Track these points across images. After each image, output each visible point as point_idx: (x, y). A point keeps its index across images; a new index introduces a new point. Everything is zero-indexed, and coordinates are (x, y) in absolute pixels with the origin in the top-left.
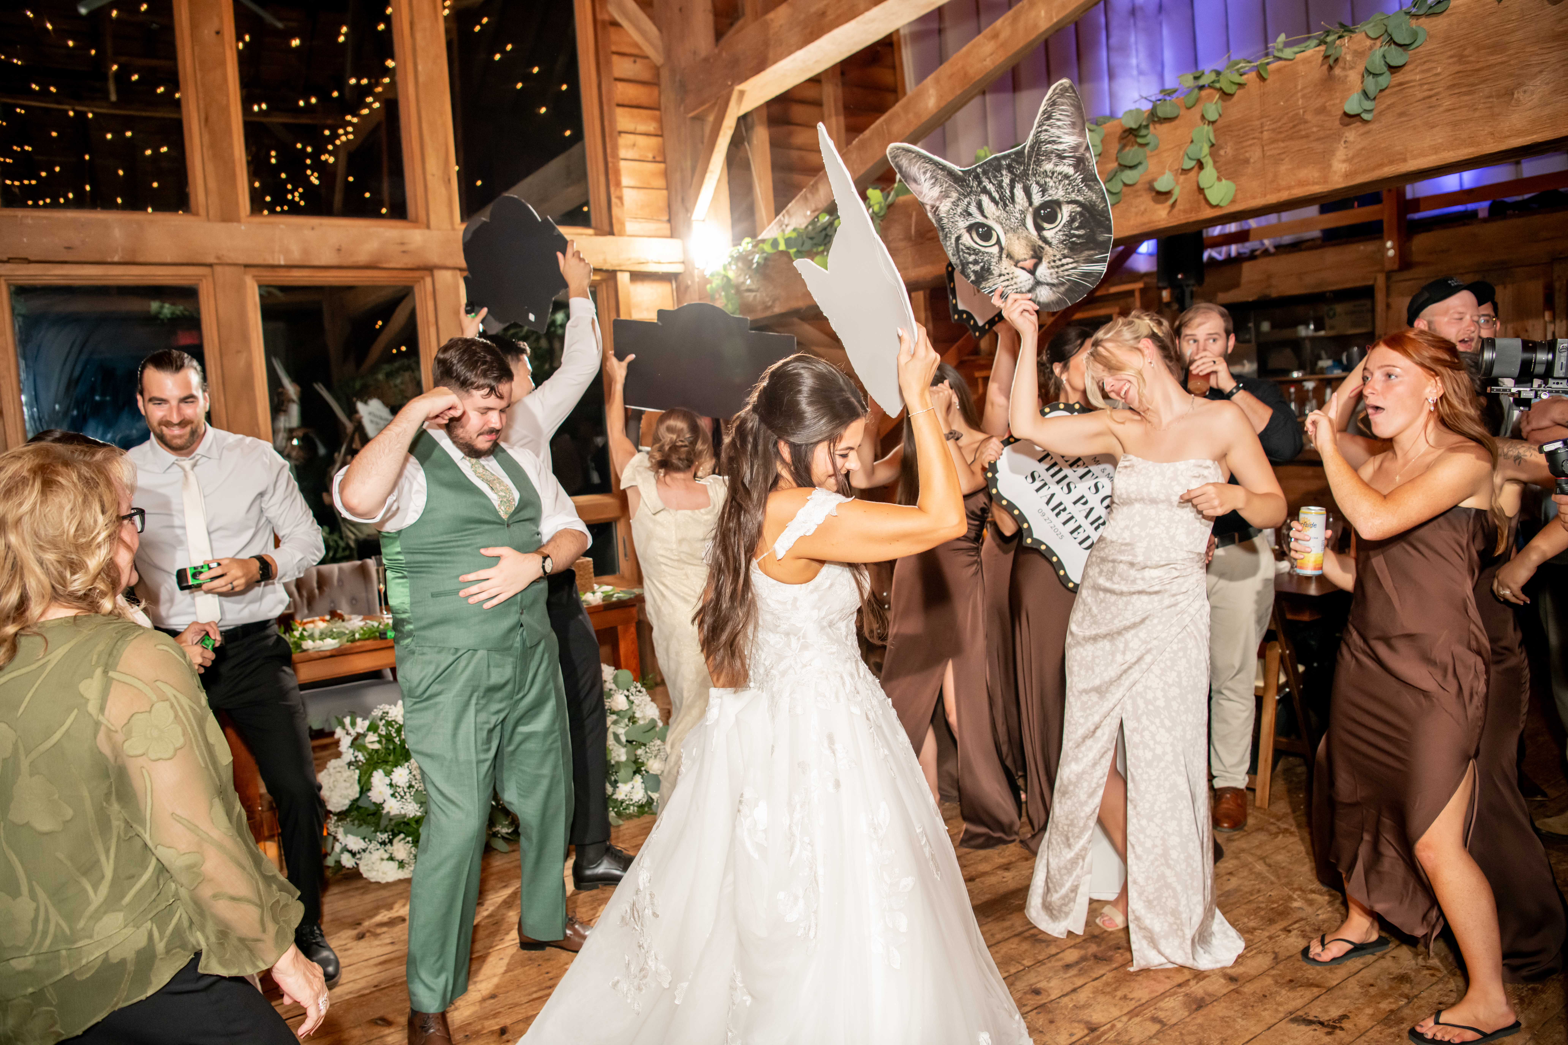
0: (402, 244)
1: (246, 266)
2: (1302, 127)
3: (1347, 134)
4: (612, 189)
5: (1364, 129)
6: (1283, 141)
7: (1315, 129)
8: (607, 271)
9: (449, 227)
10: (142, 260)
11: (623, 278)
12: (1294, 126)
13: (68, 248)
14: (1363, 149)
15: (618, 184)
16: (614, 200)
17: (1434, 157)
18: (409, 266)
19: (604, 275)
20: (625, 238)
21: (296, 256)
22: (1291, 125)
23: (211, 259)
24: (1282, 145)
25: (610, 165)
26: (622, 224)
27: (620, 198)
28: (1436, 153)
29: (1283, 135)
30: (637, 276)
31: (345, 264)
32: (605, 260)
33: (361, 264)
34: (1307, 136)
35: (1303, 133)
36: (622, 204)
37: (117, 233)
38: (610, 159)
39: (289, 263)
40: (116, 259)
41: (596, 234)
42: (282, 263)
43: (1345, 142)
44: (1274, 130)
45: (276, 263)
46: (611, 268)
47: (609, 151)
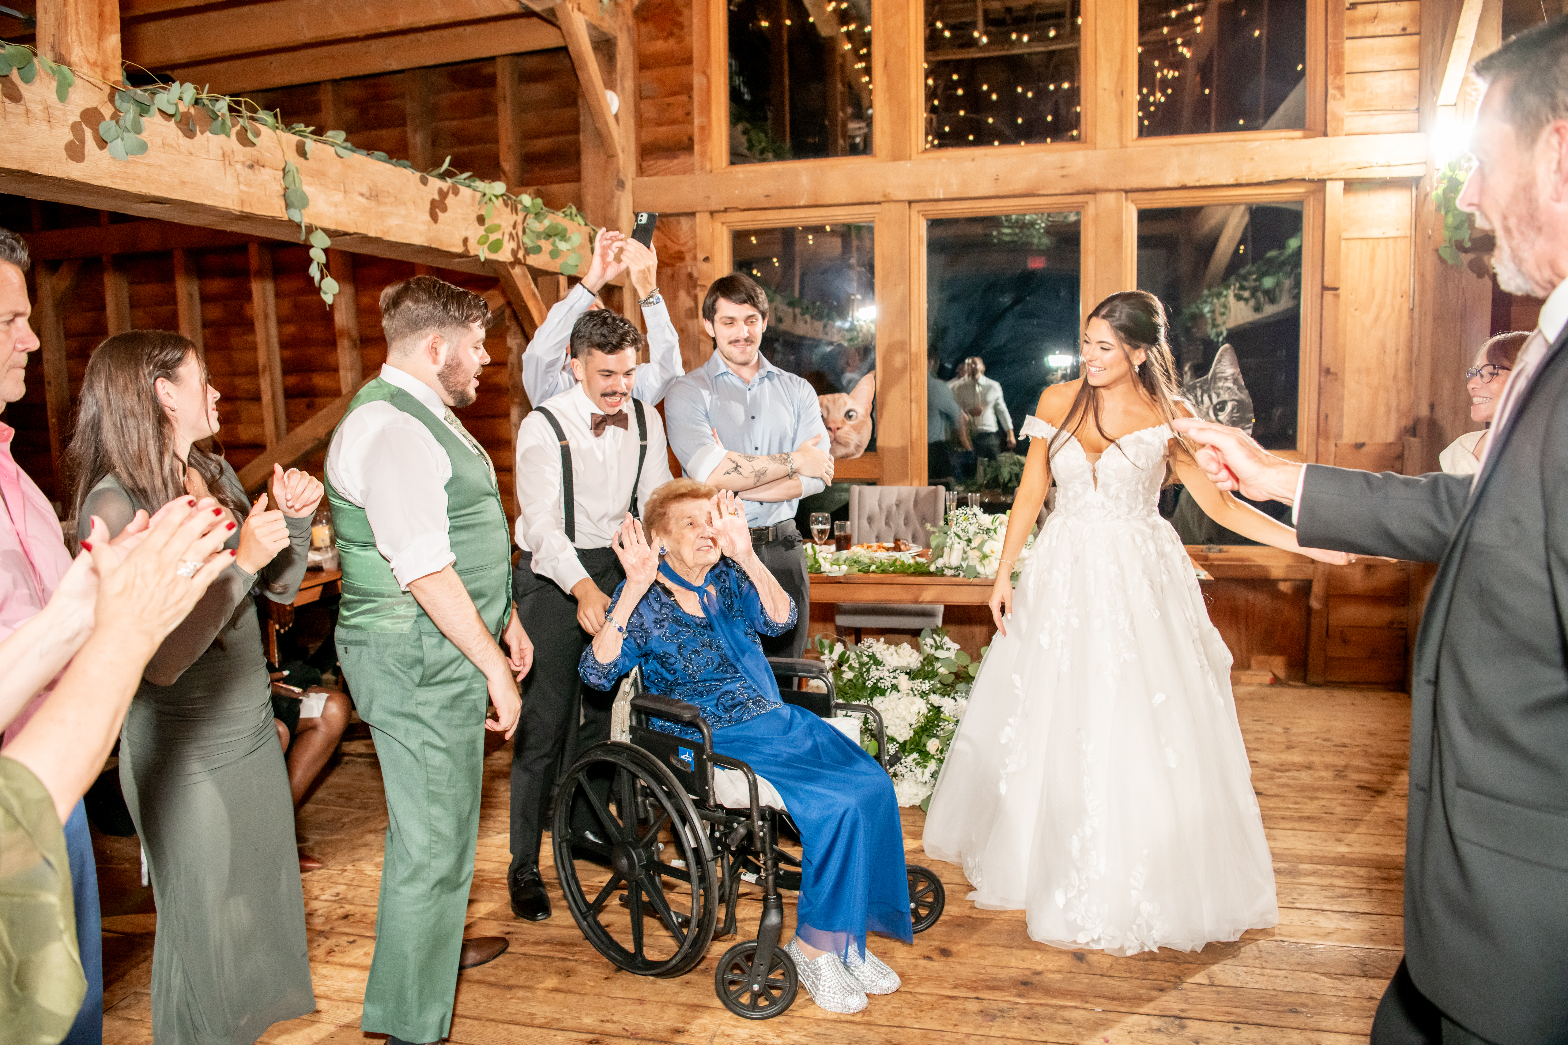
0: (1063, 167)
1: (910, 203)
4: (1330, 78)
8: (1311, 181)
9: (1118, 145)
10: (822, 203)
11: (1334, 189)
13: (767, 196)
15: (1339, 71)
16: (1331, 91)
18: (1070, 191)
19: (1312, 186)
20: (1343, 138)
21: (954, 189)
23: (878, 198)
25: (1330, 47)
26: (1340, 120)
27: (1340, 89)
30: (1350, 185)
31: (1001, 194)
32: (1309, 169)
33: (1017, 192)
36: (1343, 95)
37: (805, 180)
38: (1330, 41)
39: (948, 196)
40: (802, 203)
41: (1305, 137)
42: (941, 197)
45: (936, 197)
46: (1316, 178)
47: (1330, 30)
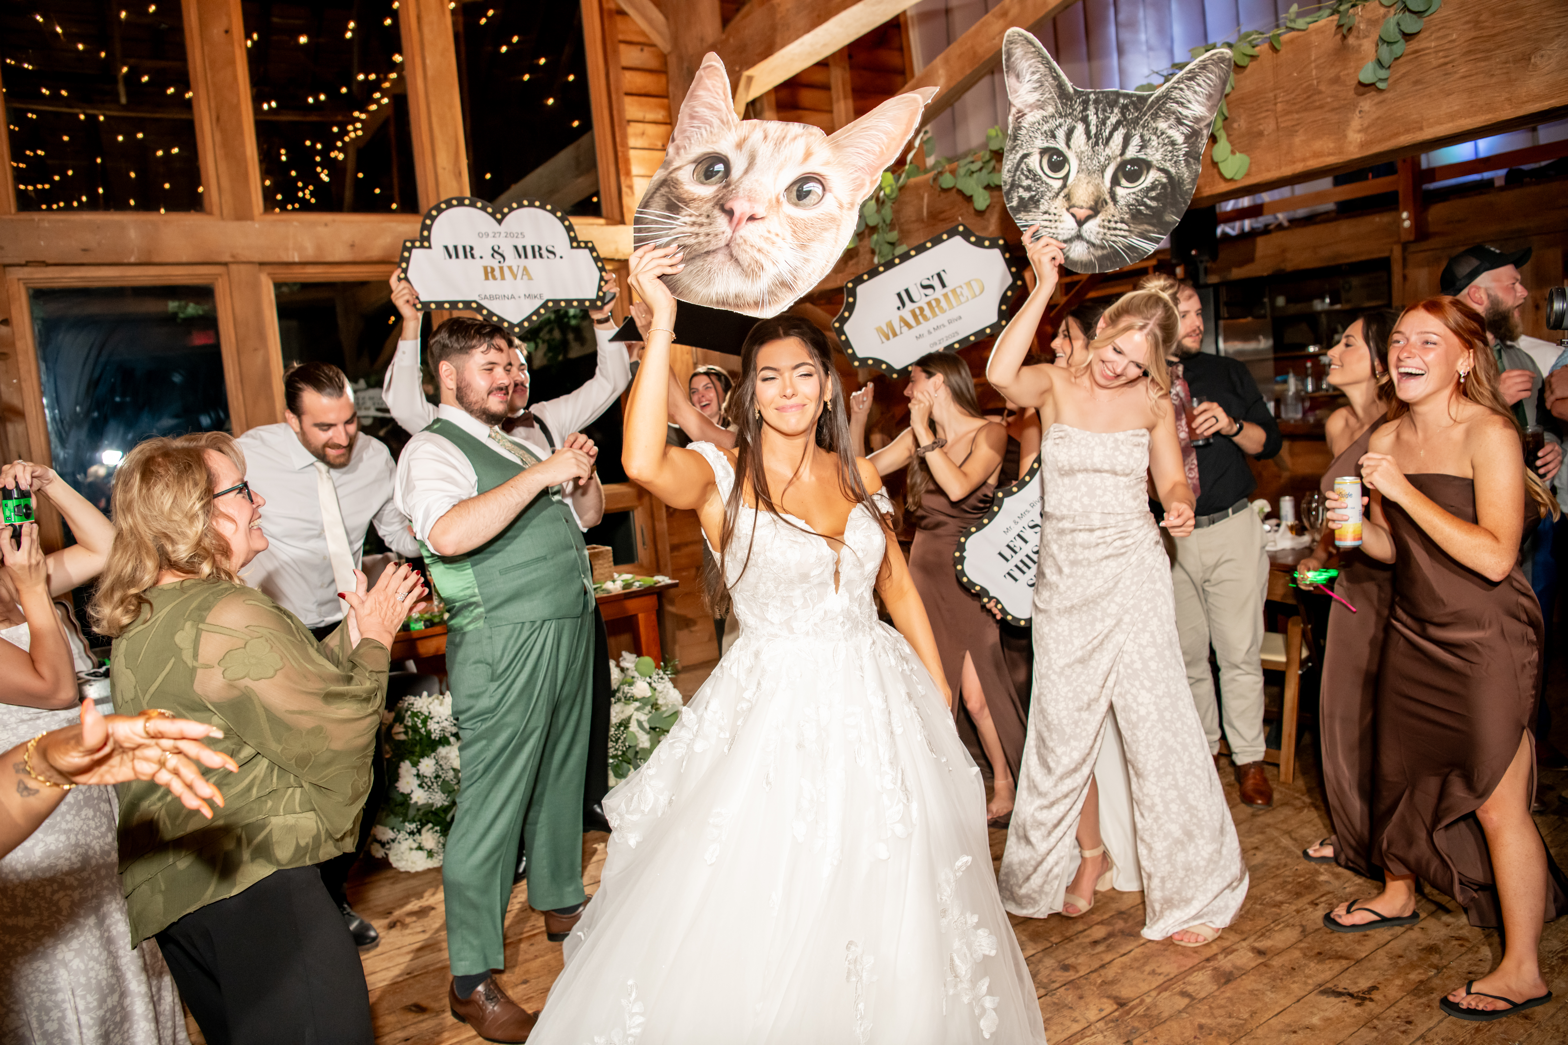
1: (262, 264)
2: (1316, 97)
3: (1362, 104)
4: (621, 179)
5: (1379, 98)
6: (1297, 112)
7: (1329, 100)
8: (619, 261)
10: (158, 260)
12: (1309, 97)
13: (85, 250)
14: (1378, 118)
15: (628, 173)
16: (625, 189)
17: (1450, 125)
21: (310, 253)
22: (1305, 96)
23: (226, 258)
24: (1296, 116)
25: (620, 154)
27: (631, 187)
28: (1452, 121)
29: (1297, 107)
31: (359, 259)
32: (617, 250)
33: (375, 259)
34: (1321, 107)
35: (1318, 104)
36: (633, 193)
37: (133, 234)
38: (619, 148)
39: (304, 260)
40: (133, 260)
41: (607, 224)
42: (297, 259)
43: (1360, 112)
44: (1287, 102)
45: (290, 260)
47: (618, 140)
